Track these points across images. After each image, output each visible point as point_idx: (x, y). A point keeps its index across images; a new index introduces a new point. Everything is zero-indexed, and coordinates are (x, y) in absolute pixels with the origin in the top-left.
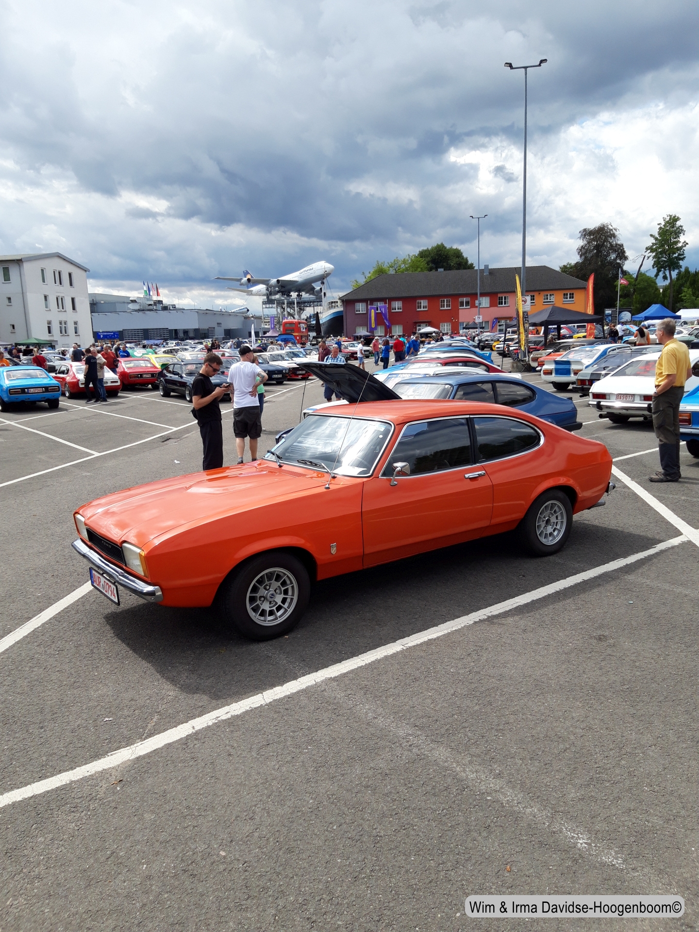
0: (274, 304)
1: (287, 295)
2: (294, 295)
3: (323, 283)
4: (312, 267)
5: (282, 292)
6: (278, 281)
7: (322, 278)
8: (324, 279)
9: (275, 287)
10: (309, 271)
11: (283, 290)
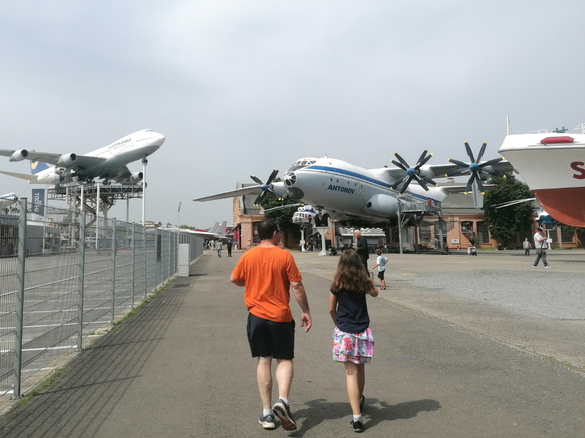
0: (65, 194)
1: (88, 182)
2: (98, 182)
3: (145, 161)
4: (129, 139)
5: (79, 176)
6: (73, 156)
7: (143, 154)
8: (147, 155)
9: (67, 166)
10: (124, 144)
11: (81, 172)
